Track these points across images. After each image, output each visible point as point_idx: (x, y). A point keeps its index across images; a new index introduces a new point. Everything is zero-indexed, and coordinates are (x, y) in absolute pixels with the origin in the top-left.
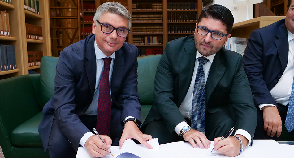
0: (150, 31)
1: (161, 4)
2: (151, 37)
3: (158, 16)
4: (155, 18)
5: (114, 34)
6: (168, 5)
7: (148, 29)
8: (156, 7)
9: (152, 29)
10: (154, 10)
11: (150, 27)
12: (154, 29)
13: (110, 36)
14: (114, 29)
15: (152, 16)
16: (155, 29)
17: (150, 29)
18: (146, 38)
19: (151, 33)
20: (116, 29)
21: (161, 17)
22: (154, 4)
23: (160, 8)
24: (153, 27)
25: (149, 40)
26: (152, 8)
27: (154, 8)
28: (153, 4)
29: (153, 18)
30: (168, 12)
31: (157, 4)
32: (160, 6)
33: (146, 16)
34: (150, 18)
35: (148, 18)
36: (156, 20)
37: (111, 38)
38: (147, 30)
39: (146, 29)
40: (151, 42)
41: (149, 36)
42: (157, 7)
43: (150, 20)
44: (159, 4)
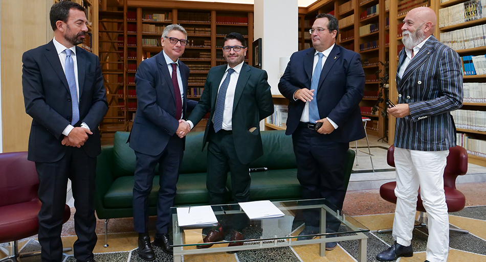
0: (197, 82)
1: (209, 54)
2: (198, 89)
3: (206, 66)
4: (203, 68)
5: (179, 44)
6: (217, 55)
7: (194, 79)
8: (203, 56)
9: (199, 79)
10: (202, 59)
11: (196, 78)
12: (201, 79)
13: (176, 45)
14: (179, 40)
15: (200, 66)
16: (203, 79)
17: (197, 79)
18: (192, 89)
19: (198, 84)
20: (180, 40)
21: (209, 67)
22: (202, 53)
23: (208, 58)
24: (200, 78)
25: (195, 91)
26: (199, 57)
27: (201, 57)
28: (200, 53)
29: (200, 68)
30: (217, 62)
31: (205, 53)
32: (208, 55)
33: (193, 66)
34: (198, 68)
35: (194, 68)
36: (203, 70)
37: (176, 47)
38: (194, 81)
39: (193, 79)
40: (198, 93)
41: (195, 87)
42: (205, 56)
43: (197, 70)
44: (207, 54)
